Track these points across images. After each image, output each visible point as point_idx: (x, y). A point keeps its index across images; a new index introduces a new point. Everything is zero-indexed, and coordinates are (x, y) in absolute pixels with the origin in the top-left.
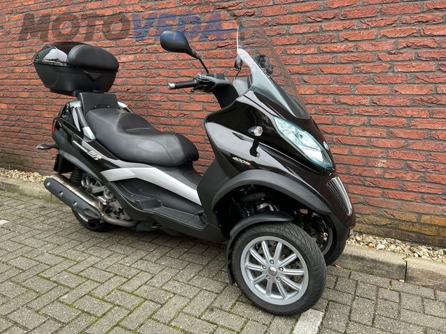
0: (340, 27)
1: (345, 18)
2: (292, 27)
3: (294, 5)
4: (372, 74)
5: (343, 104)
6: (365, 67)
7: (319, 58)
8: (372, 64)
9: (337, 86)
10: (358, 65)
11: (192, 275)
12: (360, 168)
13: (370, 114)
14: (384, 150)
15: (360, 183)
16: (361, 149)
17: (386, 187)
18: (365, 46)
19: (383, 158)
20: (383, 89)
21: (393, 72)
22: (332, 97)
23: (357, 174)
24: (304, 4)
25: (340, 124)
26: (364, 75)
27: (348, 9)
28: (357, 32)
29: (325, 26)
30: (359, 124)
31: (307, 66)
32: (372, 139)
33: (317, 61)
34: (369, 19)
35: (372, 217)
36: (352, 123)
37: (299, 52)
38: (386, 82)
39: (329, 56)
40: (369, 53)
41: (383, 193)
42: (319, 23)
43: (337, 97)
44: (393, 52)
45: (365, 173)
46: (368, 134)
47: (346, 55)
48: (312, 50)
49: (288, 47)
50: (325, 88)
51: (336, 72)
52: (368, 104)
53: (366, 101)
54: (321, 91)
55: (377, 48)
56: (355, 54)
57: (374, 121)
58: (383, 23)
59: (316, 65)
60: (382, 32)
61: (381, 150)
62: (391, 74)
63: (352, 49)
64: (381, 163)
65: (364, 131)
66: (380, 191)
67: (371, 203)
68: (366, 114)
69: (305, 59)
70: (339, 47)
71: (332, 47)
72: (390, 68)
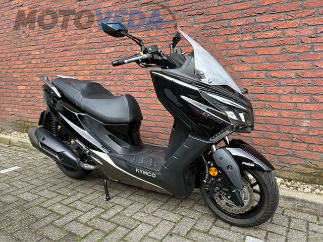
0: (270, 19)
1: (274, 13)
2: (232, 21)
3: (234, 5)
4: (296, 54)
5: (273, 77)
6: (291, 48)
7: (254, 43)
8: (296, 46)
9: (268, 64)
10: (284, 48)
11: (155, 209)
12: (288, 127)
13: (296, 84)
14: (308, 113)
15: (288, 139)
16: (289, 112)
17: (310, 142)
18: (290, 32)
19: (307, 119)
20: (306, 65)
21: (314, 51)
22: (264, 72)
23: (286, 132)
24: (241, 3)
25: (271, 93)
26: (290, 54)
27: (276, 5)
28: (284, 22)
29: (258, 19)
30: (286, 93)
31: (244, 50)
32: (298, 104)
33: (252, 45)
34: (293, 12)
35: (299, 167)
36: (281, 92)
37: (238, 40)
38: (308, 59)
39: (261, 41)
40: (293, 38)
41: (308, 147)
42: (254, 17)
43: (268, 72)
44: (313, 36)
45: (292, 132)
46: (294, 100)
47: (275, 40)
48: (248, 38)
49: (230, 36)
50: (258, 65)
51: (267, 53)
52: (293, 76)
53: (292, 74)
54: (256, 69)
55: (300, 34)
56: (282, 39)
57: (299, 90)
58: (304, 15)
59: (251, 49)
60: (304, 21)
61: (306, 113)
62: (312, 53)
63: (280, 35)
64: (305, 123)
65: (291, 98)
66: (305, 145)
67: (298, 155)
68: (292, 84)
69: (243, 44)
70: (269, 34)
71: (264, 35)
72: (311, 48)
